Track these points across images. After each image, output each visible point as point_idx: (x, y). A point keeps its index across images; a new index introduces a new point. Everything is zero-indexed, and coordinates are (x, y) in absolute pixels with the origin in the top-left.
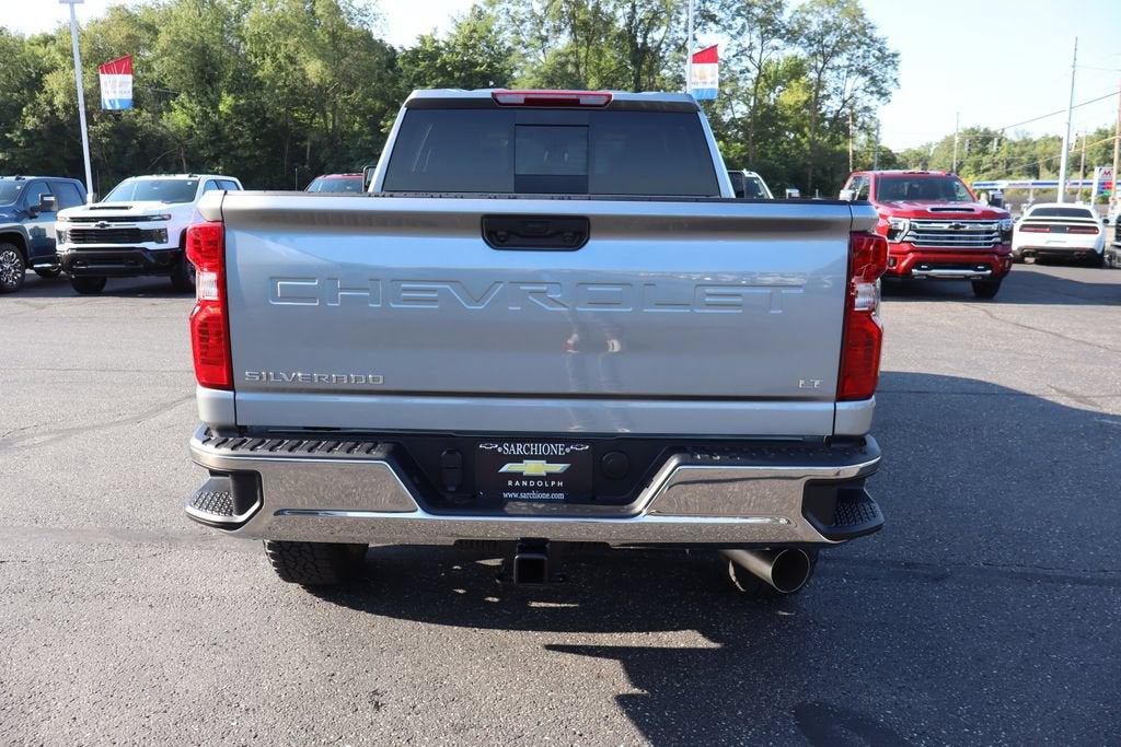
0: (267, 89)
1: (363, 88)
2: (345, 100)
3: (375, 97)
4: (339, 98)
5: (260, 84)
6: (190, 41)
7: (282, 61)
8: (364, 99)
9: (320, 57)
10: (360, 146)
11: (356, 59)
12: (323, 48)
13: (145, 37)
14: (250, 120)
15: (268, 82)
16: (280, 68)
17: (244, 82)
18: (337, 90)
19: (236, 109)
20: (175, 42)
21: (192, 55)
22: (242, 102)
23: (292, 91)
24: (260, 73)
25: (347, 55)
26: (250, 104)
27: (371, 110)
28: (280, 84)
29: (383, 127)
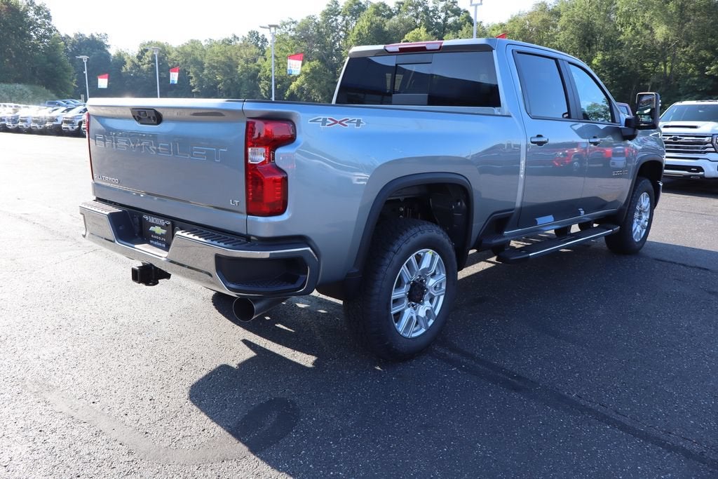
0: (625, 48)
1: (696, 43)
2: (684, 53)
3: (706, 49)
4: (679, 52)
5: (620, 45)
6: (580, 20)
7: (639, 28)
8: (697, 51)
9: (667, 23)
10: (688, 85)
11: (697, 22)
12: (671, 16)
13: (553, 20)
14: (611, 69)
15: (627, 43)
16: (638, 33)
17: (612, 44)
18: (678, 45)
19: (603, 62)
20: (569, 21)
21: (579, 29)
22: (607, 57)
23: (644, 48)
24: (622, 37)
25: (689, 20)
26: (612, 58)
27: (703, 59)
28: (634, 43)
29: (707, 71)
